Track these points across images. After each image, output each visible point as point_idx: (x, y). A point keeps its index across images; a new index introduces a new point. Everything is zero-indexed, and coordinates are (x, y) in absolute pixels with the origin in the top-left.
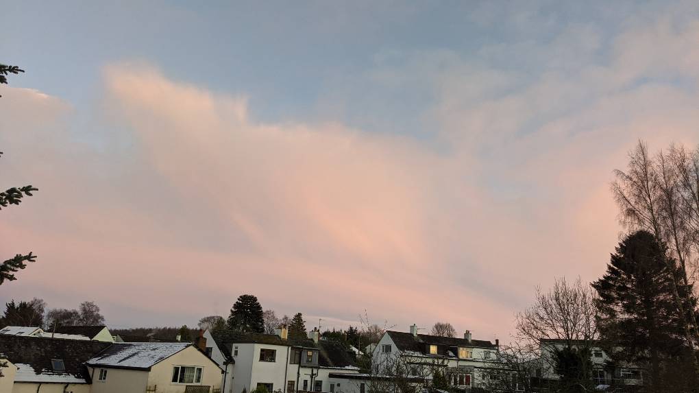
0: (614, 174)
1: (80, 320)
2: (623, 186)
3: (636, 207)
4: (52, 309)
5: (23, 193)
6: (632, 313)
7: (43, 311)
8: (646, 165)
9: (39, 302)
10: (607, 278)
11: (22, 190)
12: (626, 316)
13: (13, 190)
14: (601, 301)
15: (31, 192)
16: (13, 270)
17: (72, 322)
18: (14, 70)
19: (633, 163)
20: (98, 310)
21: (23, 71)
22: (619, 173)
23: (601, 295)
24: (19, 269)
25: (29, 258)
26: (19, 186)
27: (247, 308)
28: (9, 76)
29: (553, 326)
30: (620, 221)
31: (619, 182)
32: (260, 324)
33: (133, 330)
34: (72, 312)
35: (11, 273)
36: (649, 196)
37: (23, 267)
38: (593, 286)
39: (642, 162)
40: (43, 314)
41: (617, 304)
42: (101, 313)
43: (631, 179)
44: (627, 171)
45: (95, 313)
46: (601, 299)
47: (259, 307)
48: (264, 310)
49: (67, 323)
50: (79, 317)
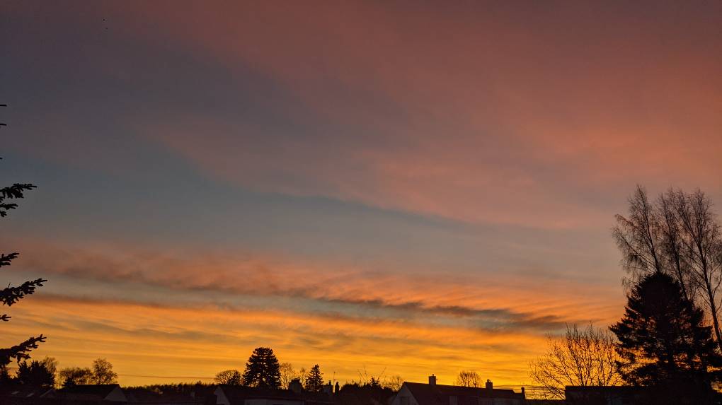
0: (615, 219)
1: (93, 378)
2: (624, 232)
3: (639, 251)
4: (64, 368)
5: (35, 284)
6: (653, 358)
7: (55, 370)
8: (646, 209)
9: (52, 360)
10: (626, 321)
11: (35, 282)
12: (648, 361)
13: (27, 283)
14: (620, 345)
15: (41, 283)
16: (28, 350)
17: (85, 381)
18: (29, 187)
19: (634, 209)
20: (110, 366)
21: (36, 187)
22: (620, 218)
23: (621, 339)
24: (33, 349)
25: (40, 339)
26: (32, 280)
27: (263, 361)
28: (25, 192)
29: (566, 374)
30: (624, 266)
31: (620, 227)
32: (277, 377)
33: (148, 387)
34: (85, 370)
35: (26, 353)
36: (651, 241)
37: (35, 347)
38: (611, 329)
39: (642, 208)
40: (55, 373)
41: (637, 349)
42: (114, 370)
43: (632, 225)
44: (628, 216)
45: (108, 371)
46: (621, 343)
47: (275, 360)
48: (280, 362)
49: (80, 381)
50: (91, 374)
